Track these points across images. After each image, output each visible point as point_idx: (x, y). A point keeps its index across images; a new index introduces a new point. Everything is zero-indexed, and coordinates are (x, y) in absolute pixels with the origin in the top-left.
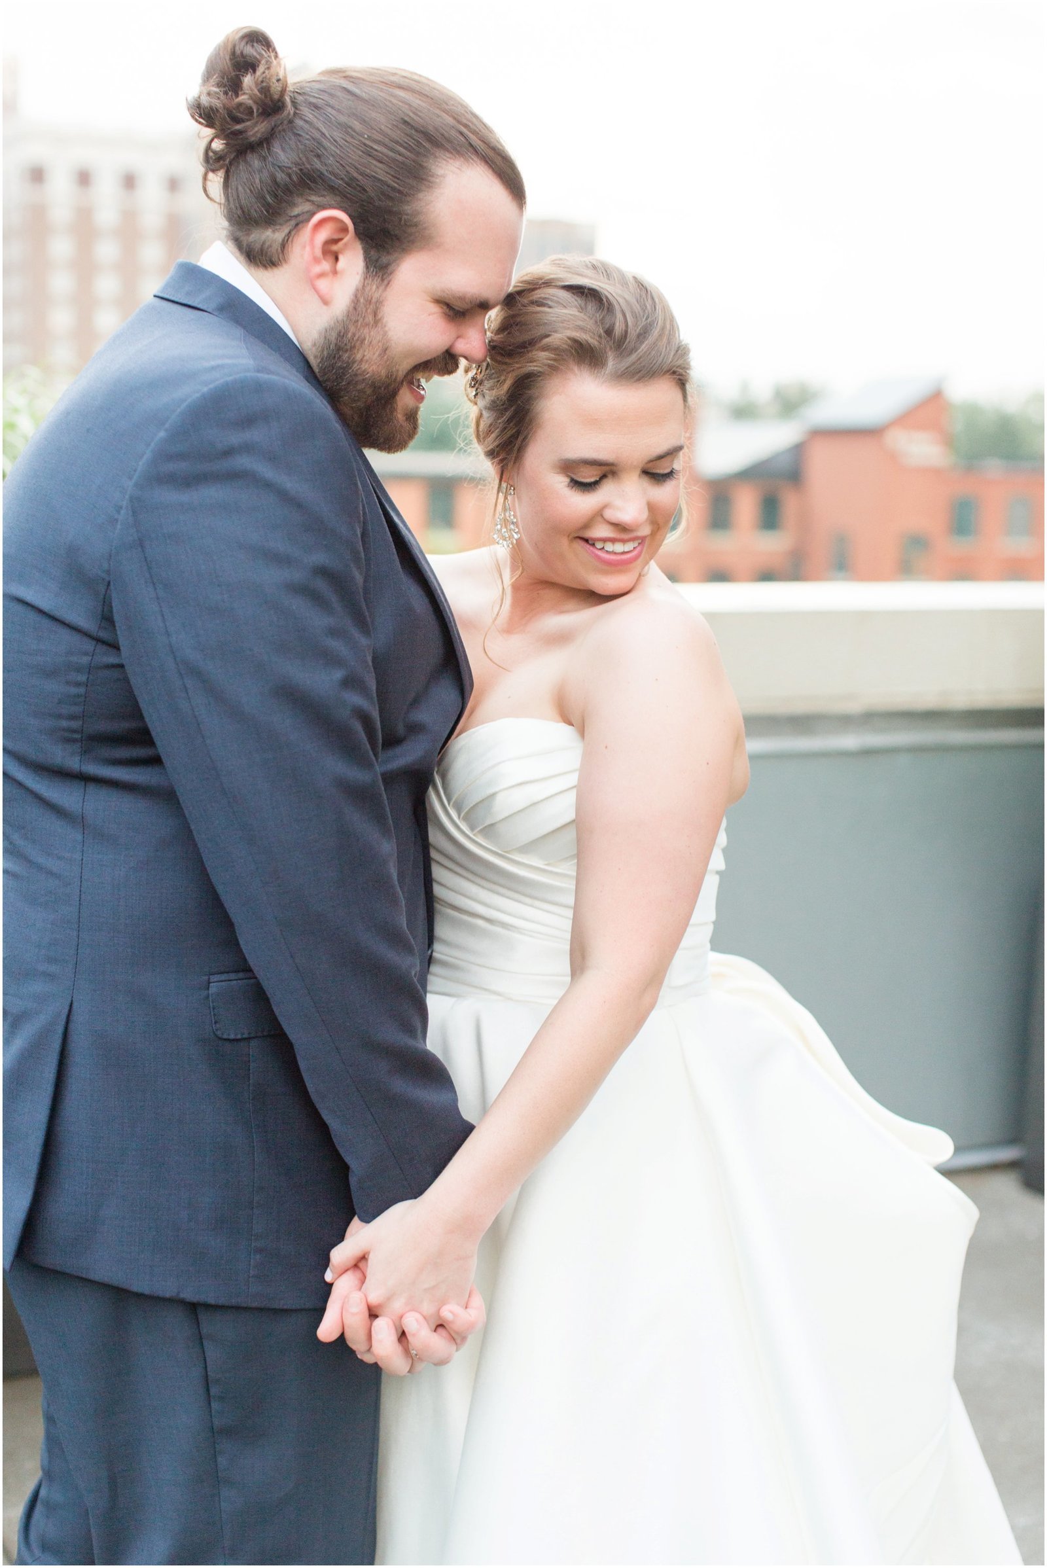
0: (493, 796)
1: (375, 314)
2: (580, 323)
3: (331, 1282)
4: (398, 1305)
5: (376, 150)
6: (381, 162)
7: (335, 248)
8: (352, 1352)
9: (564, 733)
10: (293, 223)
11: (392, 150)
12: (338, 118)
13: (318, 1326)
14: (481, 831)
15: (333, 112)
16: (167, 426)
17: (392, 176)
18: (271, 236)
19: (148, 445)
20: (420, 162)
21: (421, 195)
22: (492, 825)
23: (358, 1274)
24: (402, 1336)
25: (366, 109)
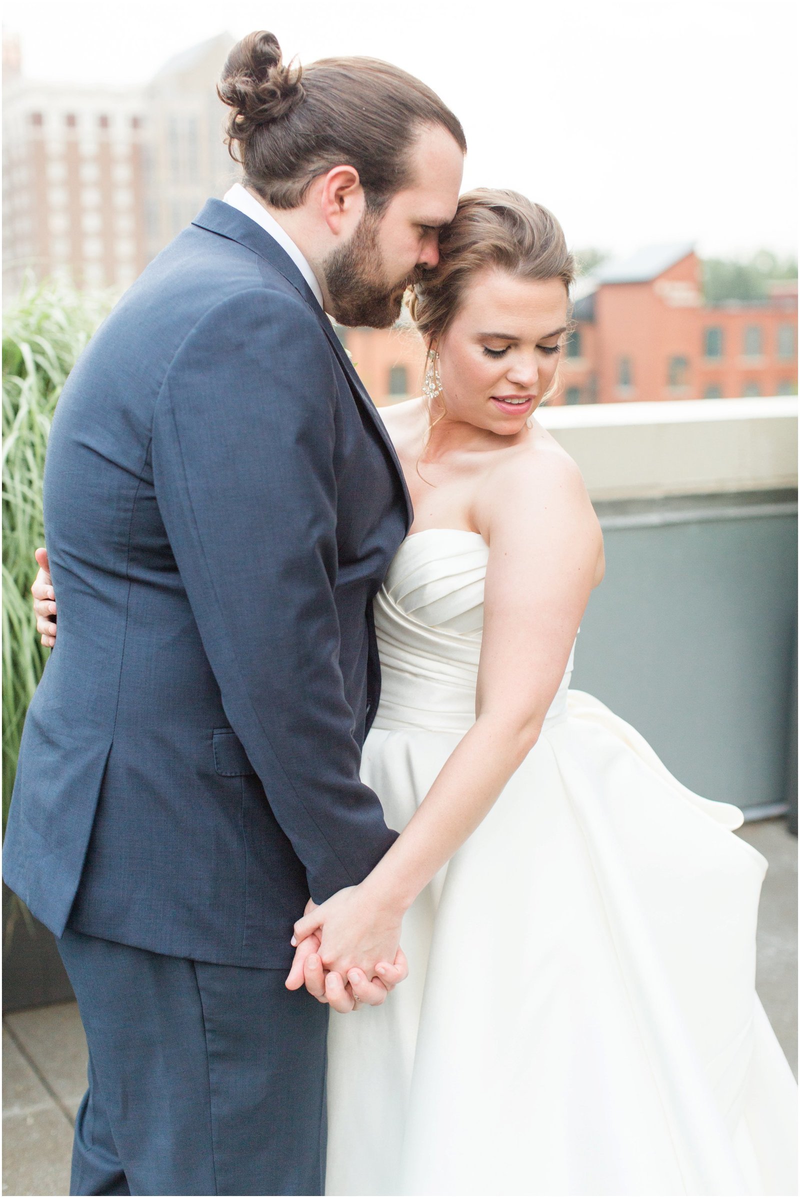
0: (424, 586)
1: (373, 240)
2: (501, 235)
3: (296, 946)
4: (345, 963)
5: (373, 119)
6: (377, 127)
7: (341, 193)
8: (312, 997)
9: (474, 539)
10: (311, 176)
11: (382, 117)
12: (341, 96)
13: (286, 978)
14: (413, 613)
15: (337, 92)
16: (197, 325)
17: (385, 137)
18: (292, 186)
19: (182, 339)
20: (404, 126)
21: (405, 150)
22: (423, 607)
23: (315, 940)
24: (348, 985)
25: (361, 89)
